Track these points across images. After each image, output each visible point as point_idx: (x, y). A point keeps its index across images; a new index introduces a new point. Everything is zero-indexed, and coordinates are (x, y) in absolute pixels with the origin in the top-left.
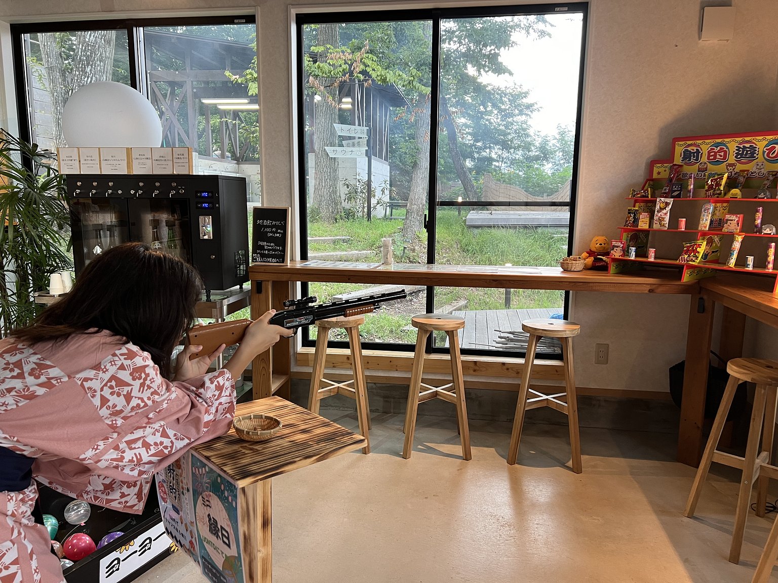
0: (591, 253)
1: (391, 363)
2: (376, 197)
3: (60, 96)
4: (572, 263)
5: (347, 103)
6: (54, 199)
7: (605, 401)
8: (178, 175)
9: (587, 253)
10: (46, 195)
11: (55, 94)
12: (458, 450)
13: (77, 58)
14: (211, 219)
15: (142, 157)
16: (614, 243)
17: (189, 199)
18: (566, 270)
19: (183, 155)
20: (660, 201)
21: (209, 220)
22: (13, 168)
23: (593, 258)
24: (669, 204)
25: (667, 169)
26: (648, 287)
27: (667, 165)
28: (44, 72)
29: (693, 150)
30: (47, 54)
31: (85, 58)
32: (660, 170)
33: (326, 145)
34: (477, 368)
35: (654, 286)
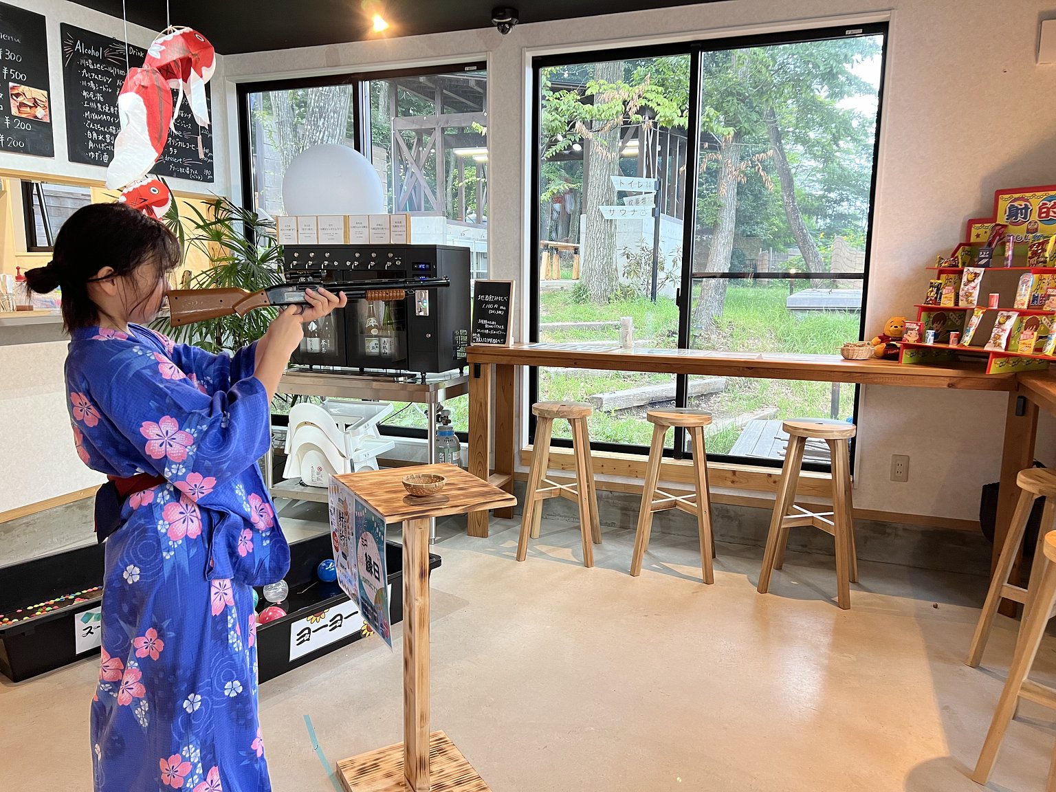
0: (884, 338)
1: (630, 468)
2: (665, 271)
3: (290, 154)
4: (854, 350)
5: (633, 147)
6: (273, 272)
7: (905, 530)
8: (396, 245)
9: (880, 337)
10: (265, 267)
11: (285, 152)
12: (699, 572)
13: (309, 110)
14: (427, 294)
15: (359, 225)
16: (908, 325)
17: (406, 271)
18: (847, 359)
19: (401, 222)
20: (968, 271)
21: (425, 294)
22: (234, 239)
23: (884, 345)
24: (979, 274)
25: (987, 230)
26: (947, 381)
27: (989, 224)
28: (275, 127)
29: (1021, 205)
30: (278, 107)
31: (317, 110)
32: (979, 232)
33: (601, 204)
34: (735, 479)
35: (955, 379)
